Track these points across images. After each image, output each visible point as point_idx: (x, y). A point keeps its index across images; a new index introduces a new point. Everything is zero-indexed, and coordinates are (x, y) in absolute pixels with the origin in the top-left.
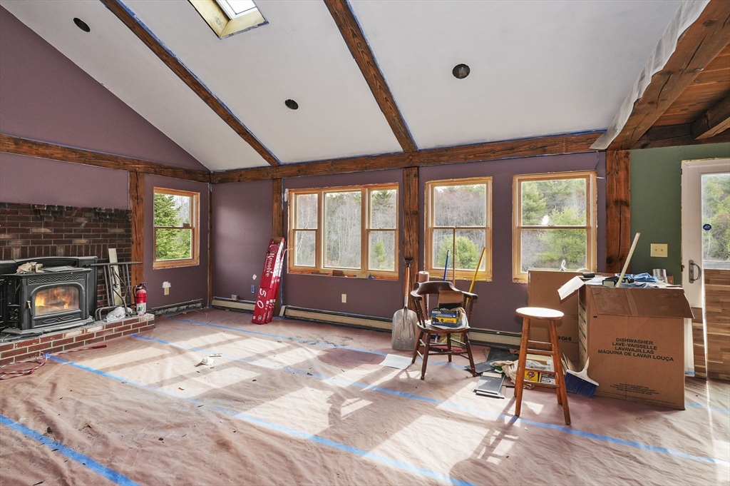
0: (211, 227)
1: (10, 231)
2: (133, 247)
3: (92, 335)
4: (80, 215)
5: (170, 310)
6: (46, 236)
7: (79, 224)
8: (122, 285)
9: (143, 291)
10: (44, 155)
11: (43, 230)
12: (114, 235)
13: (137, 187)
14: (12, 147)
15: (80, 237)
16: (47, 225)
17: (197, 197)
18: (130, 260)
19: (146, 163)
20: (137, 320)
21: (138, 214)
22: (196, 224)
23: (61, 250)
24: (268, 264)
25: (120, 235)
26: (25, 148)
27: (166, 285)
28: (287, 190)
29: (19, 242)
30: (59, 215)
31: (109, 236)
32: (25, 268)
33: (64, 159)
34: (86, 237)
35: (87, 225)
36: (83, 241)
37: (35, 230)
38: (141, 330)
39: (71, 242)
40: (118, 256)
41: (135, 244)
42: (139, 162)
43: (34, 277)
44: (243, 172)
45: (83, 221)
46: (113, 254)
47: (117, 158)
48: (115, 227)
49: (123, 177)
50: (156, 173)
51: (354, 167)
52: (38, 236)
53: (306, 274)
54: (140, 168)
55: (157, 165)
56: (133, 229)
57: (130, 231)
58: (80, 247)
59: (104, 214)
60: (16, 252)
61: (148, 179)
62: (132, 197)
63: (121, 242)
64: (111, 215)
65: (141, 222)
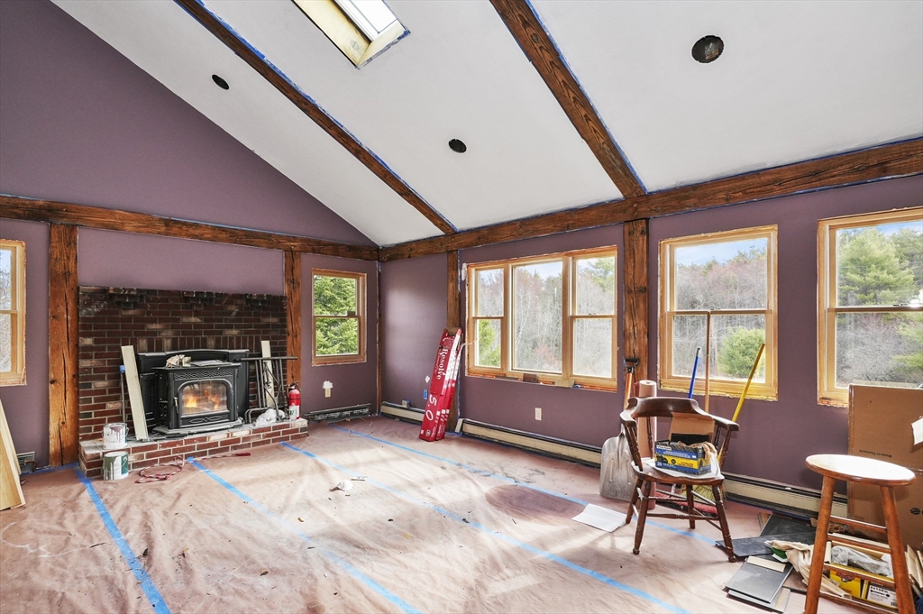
0: (380, 315)
1: (161, 321)
2: (289, 339)
3: (237, 440)
4: (230, 303)
5: (332, 415)
6: (196, 325)
7: (231, 312)
8: (275, 383)
9: (296, 392)
10: (194, 237)
11: (193, 319)
12: (267, 325)
13: (293, 268)
14: (163, 229)
15: (230, 327)
16: (197, 314)
17: (364, 278)
18: (285, 355)
19: (302, 240)
20: (287, 426)
21: (294, 301)
22: (363, 314)
23: (211, 342)
24: (439, 363)
25: (275, 326)
26: (175, 229)
27: (328, 386)
28: (465, 265)
29: (170, 333)
30: (209, 304)
31: (262, 326)
32: (173, 361)
33: (214, 239)
34: (237, 327)
35: (238, 314)
36: (235, 332)
37: (185, 320)
38: (293, 438)
39: (221, 333)
40: (272, 349)
41: (290, 336)
42: (294, 239)
43: (181, 371)
44: (413, 245)
45: (234, 309)
46: (266, 347)
47: (270, 235)
48: (268, 316)
49: (278, 258)
50: (314, 251)
51: (550, 227)
52: (188, 325)
53: (488, 377)
54: (295, 245)
55: (315, 241)
56: (289, 319)
57: (285, 321)
58: (231, 338)
59: (256, 301)
60: (168, 343)
61: (307, 260)
62: (287, 280)
63: (274, 334)
64: (263, 302)
65: (298, 310)
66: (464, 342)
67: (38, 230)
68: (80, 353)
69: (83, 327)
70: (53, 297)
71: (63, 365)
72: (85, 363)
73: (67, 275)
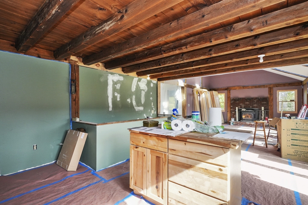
0: (303, 101)
1: (242, 103)
4: (255, 100)
6: (248, 104)
7: (255, 101)
10: (248, 88)
11: (248, 103)
12: (263, 104)
13: (270, 91)
14: (243, 88)
15: (255, 104)
16: (248, 102)
17: (296, 91)
18: (268, 110)
19: (273, 85)
21: (271, 99)
22: (296, 100)
23: (251, 107)
25: (265, 104)
26: (245, 88)
29: (243, 105)
30: (250, 100)
31: (262, 104)
32: (242, 110)
33: (252, 88)
34: (256, 104)
35: (256, 102)
36: (256, 105)
37: (246, 103)
39: (253, 105)
41: (270, 106)
43: (243, 111)
44: (304, 81)
45: (256, 101)
46: (263, 108)
47: (265, 85)
48: (263, 102)
49: (267, 89)
50: (277, 86)
52: (247, 104)
54: (271, 86)
55: (277, 84)
57: (268, 103)
58: (255, 106)
59: (260, 99)
60: (243, 107)
61: (275, 89)
62: (269, 94)
64: (262, 99)
65: (272, 100)
67: (226, 91)
68: (231, 108)
69: (231, 104)
70: (228, 100)
71: (229, 109)
72: (231, 109)
73: (229, 97)
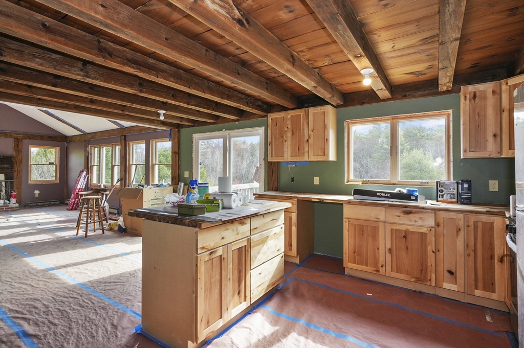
0: (67, 164)
2: (15, 174)
5: (39, 204)
8: (6, 191)
9: (15, 193)
12: (4, 168)
13: (18, 145)
17: (58, 149)
18: (13, 179)
19: (23, 134)
20: (8, 206)
21: (18, 159)
22: (58, 163)
25: (7, 168)
27: (37, 192)
28: (89, 146)
38: (10, 211)
40: (5, 177)
41: (16, 173)
42: (19, 134)
44: (76, 137)
46: (3, 176)
47: (6, 133)
48: (4, 164)
49: (10, 141)
50: (30, 139)
54: (19, 136)
55: (30, 135)
56: (15, 165)
57: (13, 166)
61: (25, 141)
62: (15, 150)
63: (7, 171)
65: (21, 162)
66: (88, 174)
